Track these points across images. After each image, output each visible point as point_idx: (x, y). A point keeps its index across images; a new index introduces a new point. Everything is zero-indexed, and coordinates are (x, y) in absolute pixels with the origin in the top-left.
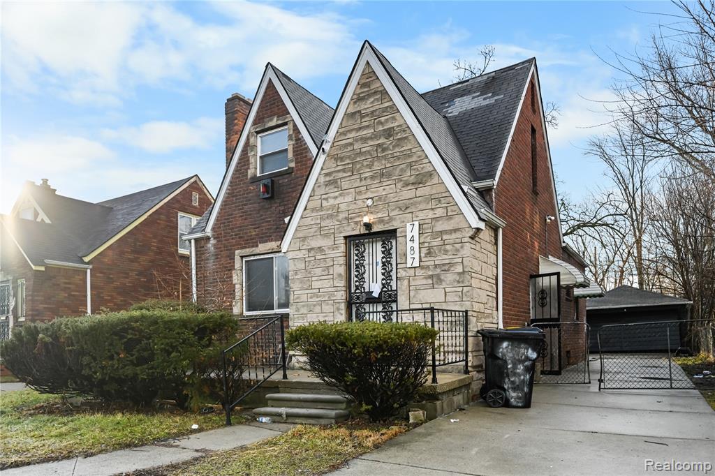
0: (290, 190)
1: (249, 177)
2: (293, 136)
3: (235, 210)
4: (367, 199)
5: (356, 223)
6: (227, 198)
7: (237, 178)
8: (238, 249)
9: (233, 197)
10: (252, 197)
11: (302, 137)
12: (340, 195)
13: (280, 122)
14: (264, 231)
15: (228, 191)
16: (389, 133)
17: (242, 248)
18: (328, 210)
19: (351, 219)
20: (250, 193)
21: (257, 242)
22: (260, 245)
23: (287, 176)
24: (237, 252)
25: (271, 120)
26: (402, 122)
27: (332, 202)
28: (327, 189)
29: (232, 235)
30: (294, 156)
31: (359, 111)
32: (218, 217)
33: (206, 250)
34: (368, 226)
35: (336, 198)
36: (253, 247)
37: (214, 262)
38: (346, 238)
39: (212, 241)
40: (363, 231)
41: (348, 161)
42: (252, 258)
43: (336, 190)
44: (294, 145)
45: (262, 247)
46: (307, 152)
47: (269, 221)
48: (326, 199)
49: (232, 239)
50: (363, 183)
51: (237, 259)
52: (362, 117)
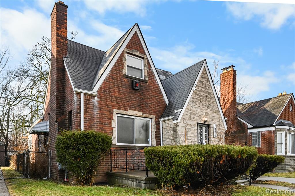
0: (146, 90)
1: (123, 73)
2: (148, 66)
3: (114, 87)
4: (204, 112)
5: (201, 119)
6: (109, 78)
7: (116, 70)
8: (116, 109)
9: (112, 79)
10: (125, 84)
11: (152, 69)
12: (197, 107)
13: (141, 56)
14: (132, 104)
15: (109, 74)
16: (209, 93)
17: (118, 109)
18: (193, 111)
19: (200, 117)
20: (124, 82)
21: (127, 109)
22: (129, 111)
23: (144, 83)
24: (114, 110)
25: (137, 52)
26: (212, 92)
27: (194, 109)
28: (193, 103)
29: (112, 100)
30: (148, 75)
31: (202, 81)
32: (101, 86)
33: (91, 103)
34: (205, 122)
35: (195, 108)
36: (125, 110)
37: (98, 112)
38: (198, 123)
39: (96, 99)
40: (203, 123)
41: (199, 97)
42: (122, 116)
43: (195, 105)
44: (148, 70)
45: (130, 112)
46: (154, 77)
47: (135, 101)
48: (193, 107)
49: (112, 102)
50: (203, 106)
51: (115, 113)
52: (203, 84)
